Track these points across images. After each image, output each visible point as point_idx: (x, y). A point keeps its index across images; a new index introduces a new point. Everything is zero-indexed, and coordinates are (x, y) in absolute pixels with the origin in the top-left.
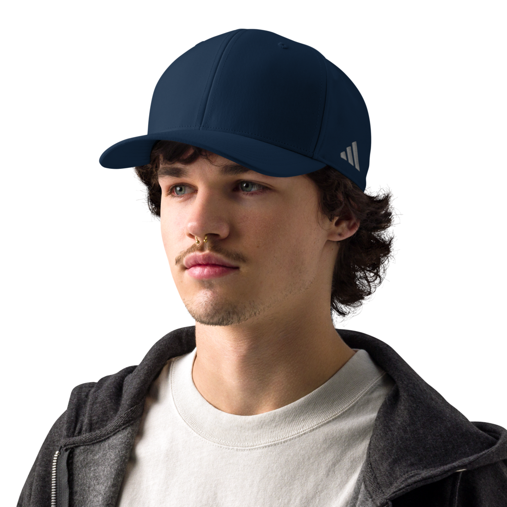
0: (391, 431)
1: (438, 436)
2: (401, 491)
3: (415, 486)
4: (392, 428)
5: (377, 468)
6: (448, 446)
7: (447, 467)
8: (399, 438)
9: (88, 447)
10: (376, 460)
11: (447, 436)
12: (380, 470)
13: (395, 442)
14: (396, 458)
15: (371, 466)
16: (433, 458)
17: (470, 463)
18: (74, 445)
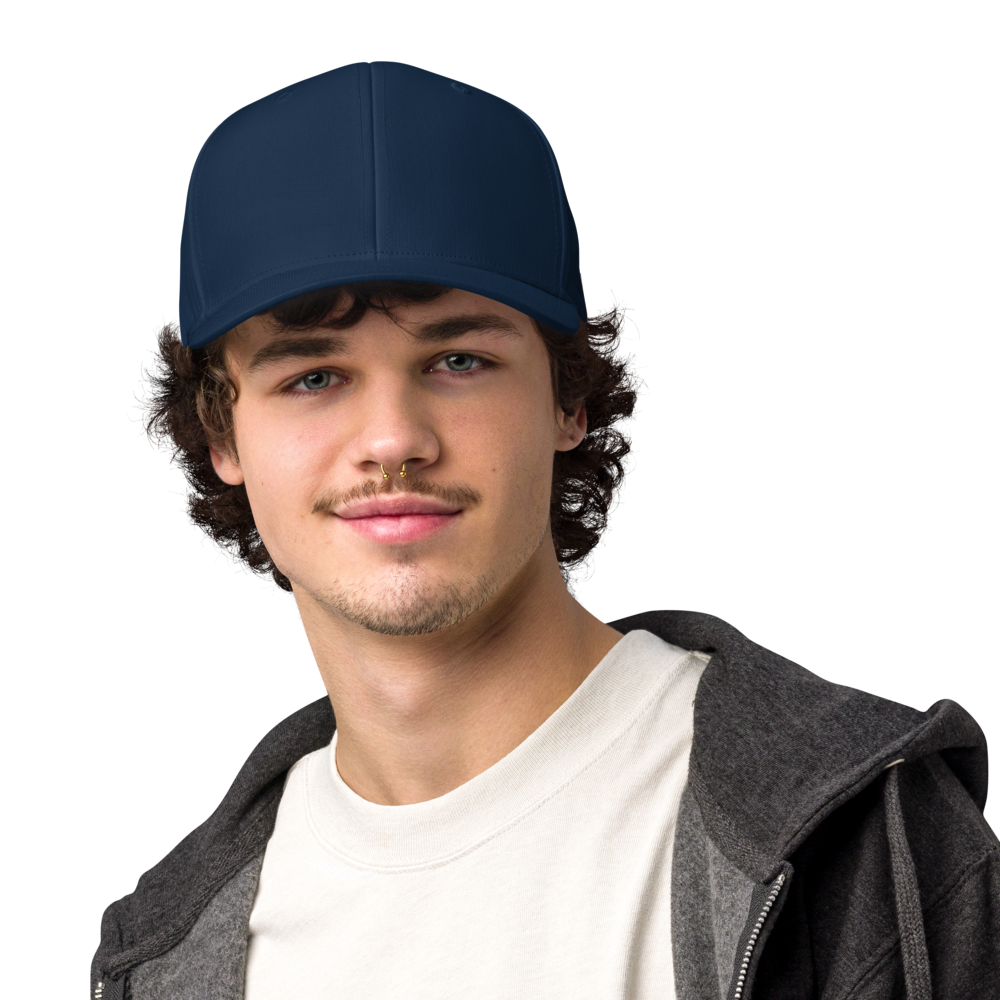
0: (741, 737)
1: (831, 720)
2: (799, 836)
3: (818, 817)
4: (741, 731)
5: (737, 810)
6: (856, 731)
7: (866, 765)
8: (760, 746)
9: (158, 961)
10: (729, 796)
11: (848, 714)
12: (744, 812)
13: (756, 756)
14: (768, 783)
15: (722, 807)
16: (834, 758)
17: (906, 745)
18: (130, 964)
